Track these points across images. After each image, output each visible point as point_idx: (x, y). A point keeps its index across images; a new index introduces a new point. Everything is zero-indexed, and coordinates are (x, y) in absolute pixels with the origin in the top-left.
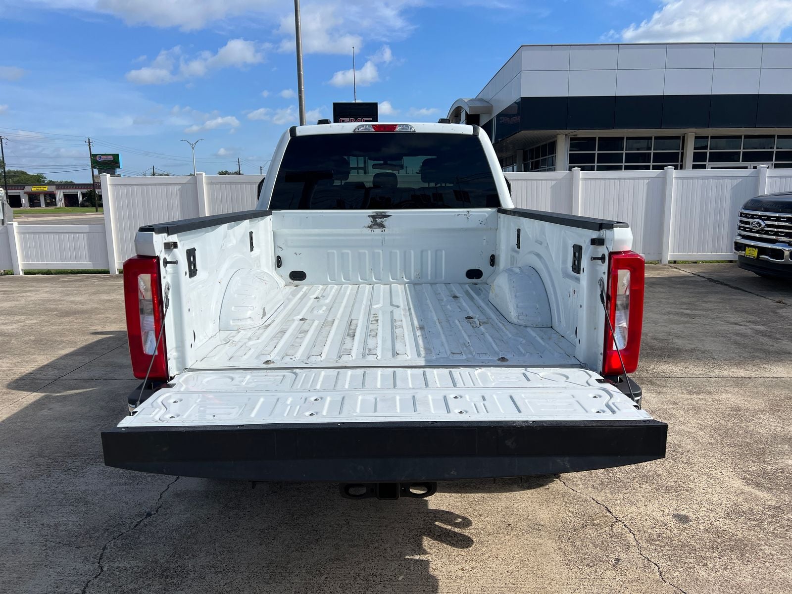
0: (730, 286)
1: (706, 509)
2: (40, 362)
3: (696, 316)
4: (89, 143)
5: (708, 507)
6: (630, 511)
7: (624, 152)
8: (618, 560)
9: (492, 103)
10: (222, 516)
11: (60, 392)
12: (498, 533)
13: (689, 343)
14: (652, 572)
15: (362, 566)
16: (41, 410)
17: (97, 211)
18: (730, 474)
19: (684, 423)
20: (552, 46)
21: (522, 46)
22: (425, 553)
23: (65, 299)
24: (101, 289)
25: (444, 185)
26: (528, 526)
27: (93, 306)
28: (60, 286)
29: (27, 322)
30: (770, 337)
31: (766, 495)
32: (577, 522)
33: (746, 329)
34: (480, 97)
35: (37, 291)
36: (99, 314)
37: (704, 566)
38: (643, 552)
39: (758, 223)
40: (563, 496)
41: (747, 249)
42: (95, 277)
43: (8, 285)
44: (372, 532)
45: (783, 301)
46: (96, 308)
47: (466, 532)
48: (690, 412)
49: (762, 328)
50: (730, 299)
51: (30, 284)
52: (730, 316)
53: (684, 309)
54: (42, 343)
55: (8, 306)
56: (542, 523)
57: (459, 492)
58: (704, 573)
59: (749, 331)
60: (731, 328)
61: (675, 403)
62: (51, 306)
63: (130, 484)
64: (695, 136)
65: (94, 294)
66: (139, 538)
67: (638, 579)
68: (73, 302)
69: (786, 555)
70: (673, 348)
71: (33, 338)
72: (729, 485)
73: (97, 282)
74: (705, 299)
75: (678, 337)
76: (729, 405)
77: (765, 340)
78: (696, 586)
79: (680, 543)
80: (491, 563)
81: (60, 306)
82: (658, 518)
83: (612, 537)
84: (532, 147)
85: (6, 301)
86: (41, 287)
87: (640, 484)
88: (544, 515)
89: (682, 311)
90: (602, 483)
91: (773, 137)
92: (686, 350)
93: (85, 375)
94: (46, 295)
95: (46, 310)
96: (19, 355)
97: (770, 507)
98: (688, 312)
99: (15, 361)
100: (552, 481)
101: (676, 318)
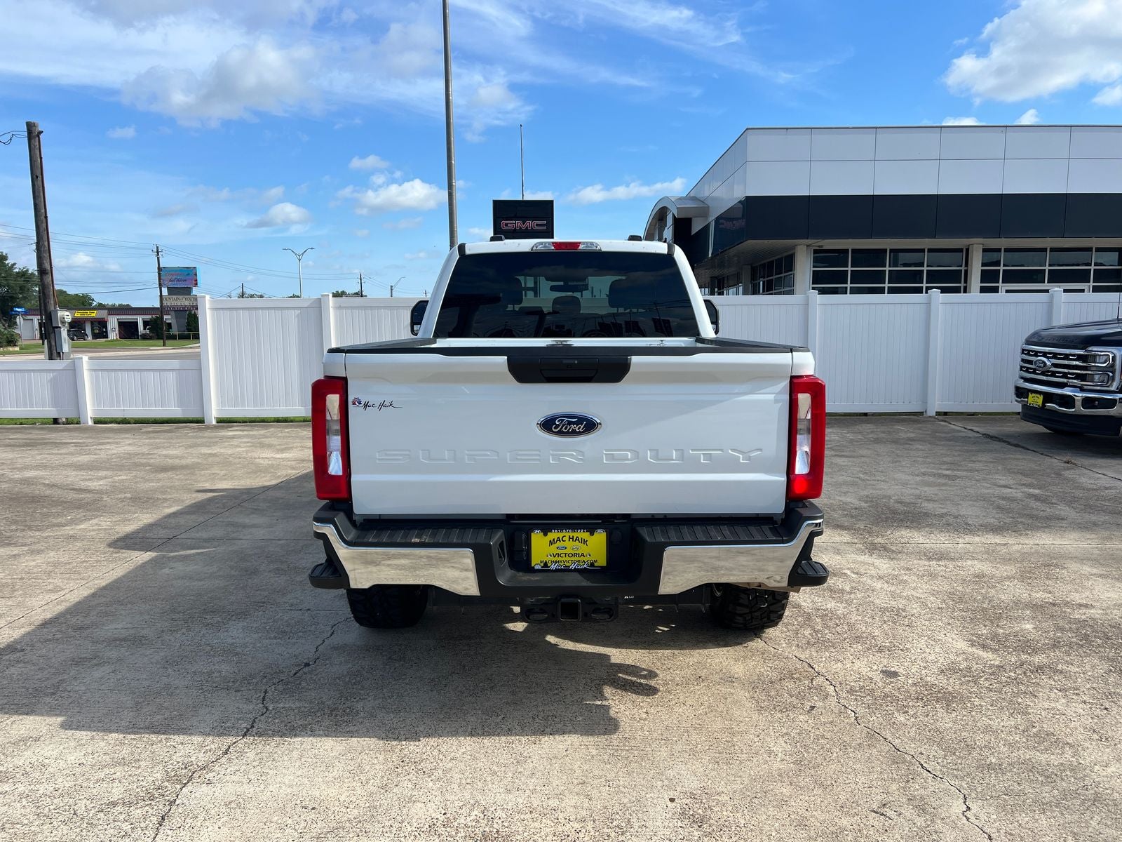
0: (1009, 443)
1: (918, 666)
2: (145, 521)
3: (958, 477)
4: (158, 252)
5: (922, 665)
6: (834, 667)
7: (887, 269)
8: (813, 708)
9: (709, 203)
10: (387, 667)
11: (178, 552)
12: (687, 684)
13: (941, 508)
14: (848, 717)
15: (541, 709)
16: (162, 569)
17: (164, 345)
18: (955, 637)
19: (914, 589)
20: (787, 129)
21: (747, 129)
22: (606, 699)
23: (156, 452)
24: (199, 441)
25: (635, 310)
26: (721, 679)
27: (193, 460)
28: (145, 437)
29: (117, 478)
30: (1043, 501)
31: (990, 656)
32: (775, 676)
33: (1016, 493)
34: (692, 194)
35: (117, 443)
36: (203, 470)
37: (904, 713)
38: (842, 701)
39: (1044, 362)
40: (763, 653)
41: (1030, 396)
42: (186, 427)
43: (78, 437)
44: (550, 681)
45: (1073, 461)
46: (198, 463)
47: (652, 683)
48: (925, 578)
49: (1037, 491)
50: (1005, 459)
51: (106, 435)
52: (1001, 478)
53: (944, 469)
54: (141, 500)
55: (86, 460)
56: (736, 676)
57: (647, 649)
58: (902, 719)
59: (1019, 495)
60: (997, 491)
61: (908, 569)
62: (141, 460)
63: (281, 639)
64: (983, 249)
65: (190, 447)
66: (300, 684)
67: (832, 722)
68: (166, 456)
69: (996, 706)
70: (919, 513)
71: (129, 495)
72: (950, 645)
73: (191, 433)
74: (973, 458)
75: (929, 500)
76: (972, 572)
77: (1035, 504)
78: (892, 729)
79: (883, 694)
80: (678, 708)
81: (152, 461)
82: (864, 673)
83: (810, 688)
84: (763, 262)
85: (81, 454)
86: (122, 439)
87: (850, 644)
88: (738, 669)
89: (940, 471)
90: (808, 643)
91: (1090, 249)
92: (935, 515)
93: (205, 535)
94: (130, 448)
95: (136, 465)
96: (118, 513)
97: (991, 666)
98: (948, 472)
99: (114, 519)
100: (752, 640)
101: (932, 479)
